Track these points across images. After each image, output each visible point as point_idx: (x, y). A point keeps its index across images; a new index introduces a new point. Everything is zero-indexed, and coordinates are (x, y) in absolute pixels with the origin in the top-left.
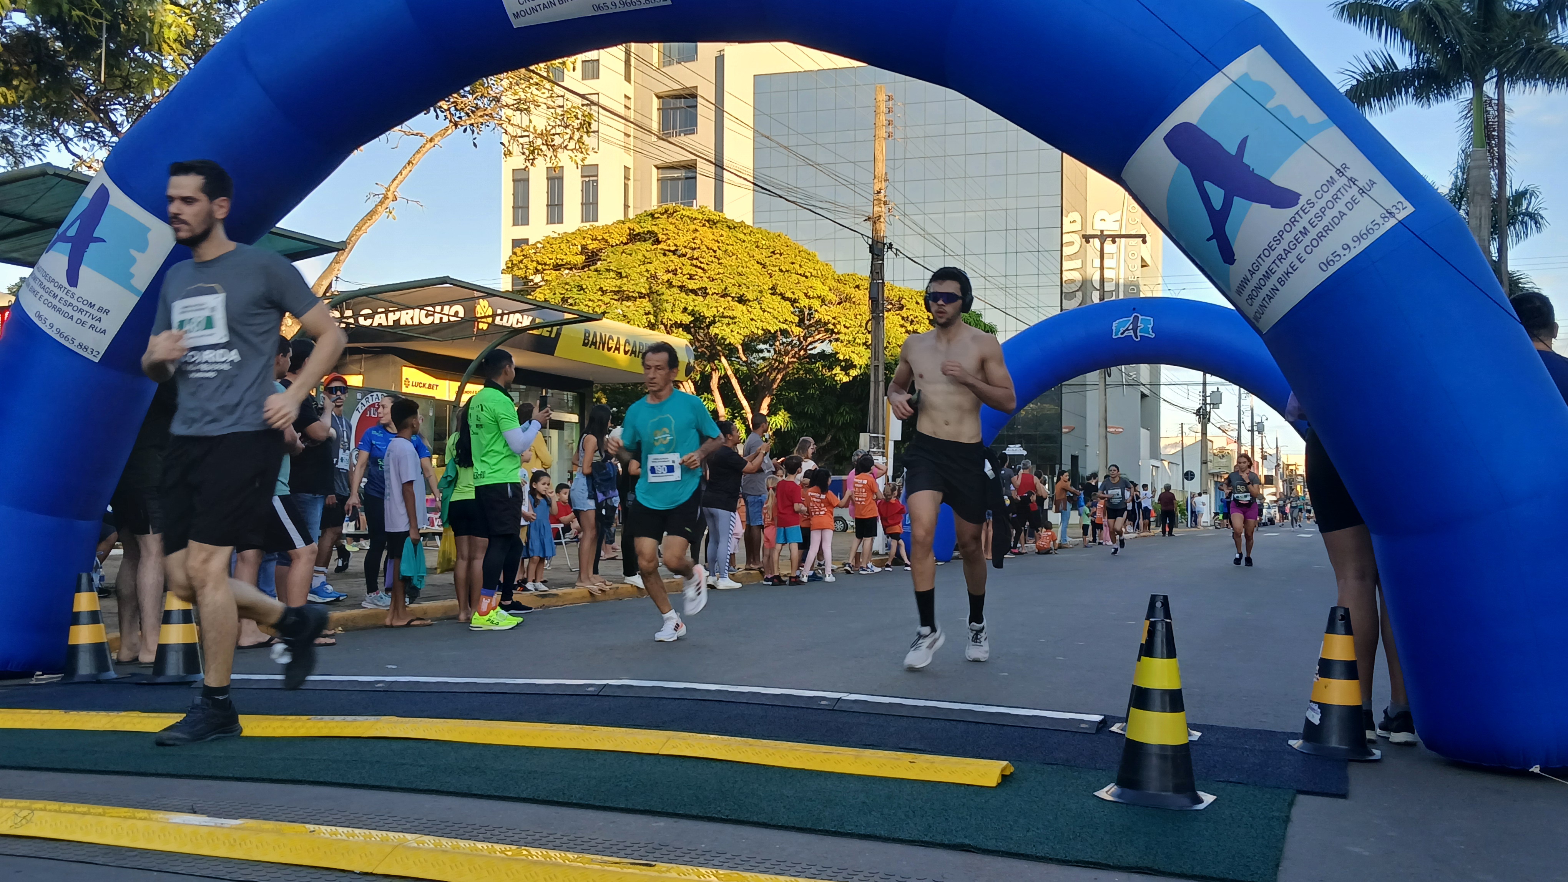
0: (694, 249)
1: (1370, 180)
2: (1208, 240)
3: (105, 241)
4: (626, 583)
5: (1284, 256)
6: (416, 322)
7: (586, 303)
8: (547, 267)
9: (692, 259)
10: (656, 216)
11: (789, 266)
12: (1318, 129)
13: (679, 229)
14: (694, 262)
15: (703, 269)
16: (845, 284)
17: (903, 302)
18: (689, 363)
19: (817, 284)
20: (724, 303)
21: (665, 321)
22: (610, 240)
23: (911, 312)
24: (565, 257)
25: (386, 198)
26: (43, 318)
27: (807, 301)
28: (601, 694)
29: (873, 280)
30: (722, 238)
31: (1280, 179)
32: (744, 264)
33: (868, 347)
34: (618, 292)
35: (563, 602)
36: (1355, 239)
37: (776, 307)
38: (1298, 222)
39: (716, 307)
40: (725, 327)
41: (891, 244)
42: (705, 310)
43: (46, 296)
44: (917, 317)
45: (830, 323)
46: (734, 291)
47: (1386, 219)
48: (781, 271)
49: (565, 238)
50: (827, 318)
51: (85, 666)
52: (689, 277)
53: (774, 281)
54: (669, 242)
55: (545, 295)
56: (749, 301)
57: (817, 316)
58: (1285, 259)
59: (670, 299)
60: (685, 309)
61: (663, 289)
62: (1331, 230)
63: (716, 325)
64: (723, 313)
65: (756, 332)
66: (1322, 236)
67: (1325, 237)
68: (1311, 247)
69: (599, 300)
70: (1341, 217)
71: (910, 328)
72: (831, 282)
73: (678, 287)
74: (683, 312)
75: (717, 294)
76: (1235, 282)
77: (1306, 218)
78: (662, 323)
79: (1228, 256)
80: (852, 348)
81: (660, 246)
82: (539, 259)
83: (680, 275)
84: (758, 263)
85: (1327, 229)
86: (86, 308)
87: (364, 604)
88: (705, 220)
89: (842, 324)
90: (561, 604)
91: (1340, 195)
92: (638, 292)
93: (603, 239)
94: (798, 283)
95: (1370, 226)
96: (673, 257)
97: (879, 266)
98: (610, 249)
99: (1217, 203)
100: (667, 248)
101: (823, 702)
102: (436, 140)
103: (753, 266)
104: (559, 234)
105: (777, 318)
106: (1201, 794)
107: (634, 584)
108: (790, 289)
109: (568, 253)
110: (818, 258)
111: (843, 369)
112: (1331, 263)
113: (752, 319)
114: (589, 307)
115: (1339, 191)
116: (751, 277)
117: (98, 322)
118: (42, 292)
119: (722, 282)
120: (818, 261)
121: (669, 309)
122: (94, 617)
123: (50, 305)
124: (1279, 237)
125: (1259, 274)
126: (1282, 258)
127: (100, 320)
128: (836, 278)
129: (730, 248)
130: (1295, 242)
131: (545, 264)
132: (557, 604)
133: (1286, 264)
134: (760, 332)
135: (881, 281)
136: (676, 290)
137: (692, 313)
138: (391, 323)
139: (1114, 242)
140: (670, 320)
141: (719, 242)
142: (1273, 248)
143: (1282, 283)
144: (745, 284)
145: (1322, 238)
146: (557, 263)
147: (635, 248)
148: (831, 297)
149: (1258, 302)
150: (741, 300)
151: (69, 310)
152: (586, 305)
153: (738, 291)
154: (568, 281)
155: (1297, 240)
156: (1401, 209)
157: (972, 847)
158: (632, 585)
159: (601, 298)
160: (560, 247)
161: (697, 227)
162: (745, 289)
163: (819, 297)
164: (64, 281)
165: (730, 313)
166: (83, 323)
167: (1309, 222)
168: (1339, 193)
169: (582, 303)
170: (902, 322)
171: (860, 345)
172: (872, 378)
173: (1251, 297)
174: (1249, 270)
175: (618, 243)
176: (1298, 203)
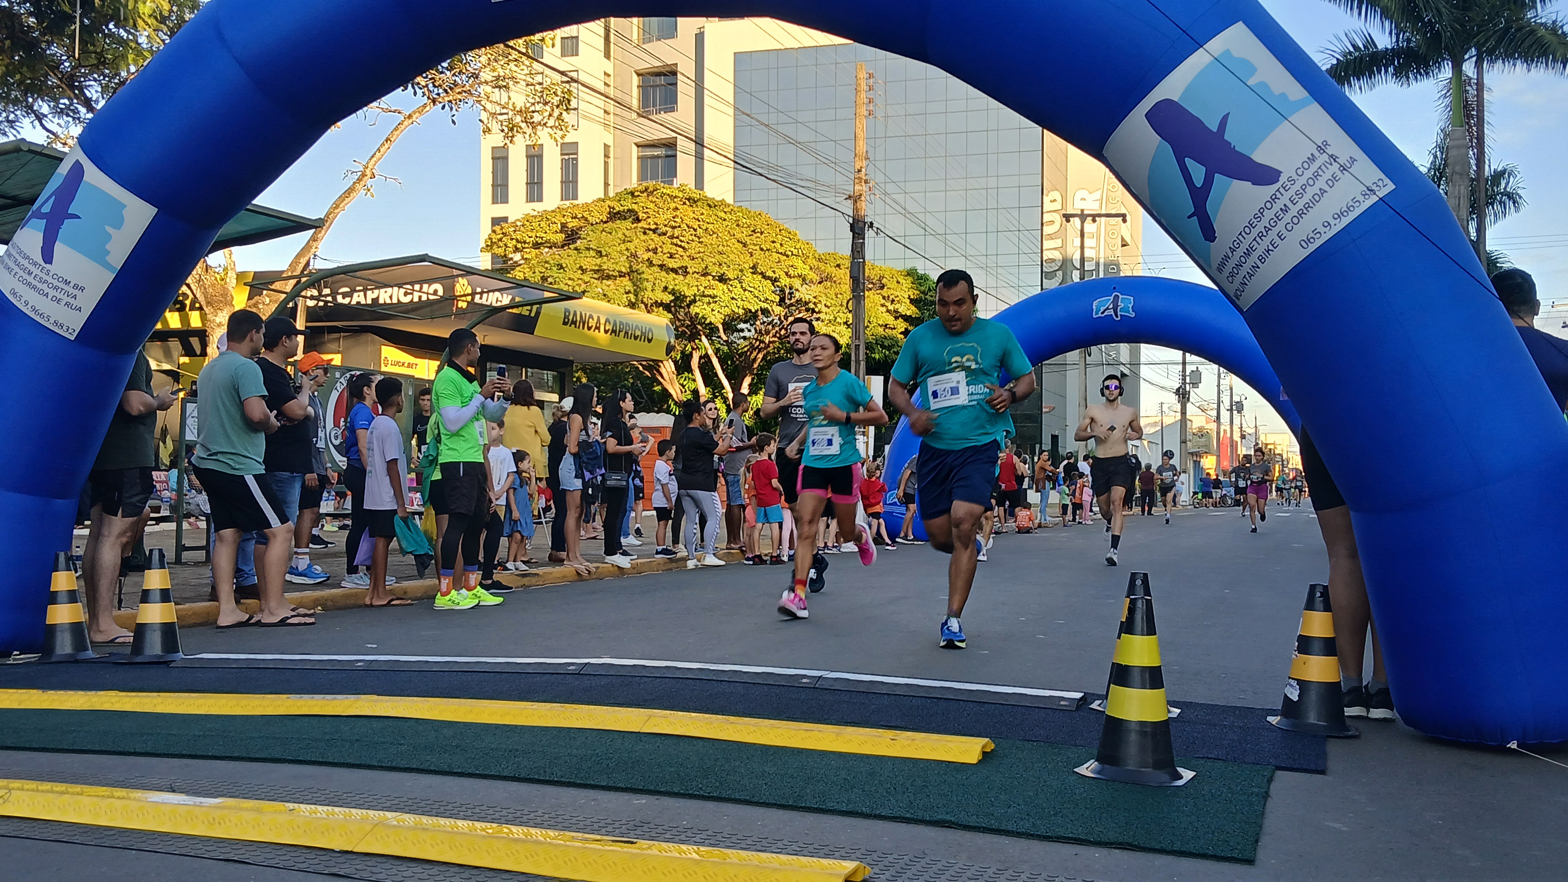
0: (674, 228)
1: (1351, 158)
2: (1189, 217)
3: (80, 218)
4: (607, 563)
5: (1265, 234)
6: (395, 301)
7: (566, 281)
8: (527, 245)
9: (672, 237)
10: (636, 194)
11: (770, 245)
12: (1299, 105)
13: (659, 208)
15: (683, 248)
16: (826, 263)
17: (884, 281)
18: (669, 343)
19: (798, 263)
20: (704, 281)
21: (645, 300)
22: (590, 218)
23: (892, 292)
24: (544, 235)
25: (364, 175)
26: (18, 295)
27: (788, 280)
28: (582, 672)
29: (854, 258)
30: (702, 217)
31: (1260, 156)
32: (725, 243)
33: (848, 326)
34: (598, 271)
35: (544, 582)
36: (1336, 216)
37: (756, 286)
38: (1279, 199)
39: (697, 286)
40: (705, 306)
41: (872, 223)
42: (685, 289)
43: (21, 273)
44: (898, 296)
45: (810, 302)
46: (715, 270)
47: (1367, 197)
48: (762, 249)
49: (545, 216)
50: (807, 297)
51: (64, 646)
52: (669, 255)
53: (755, 260)
54: (649, 220)
55: (525, 273)
56: (730, 280)
57: (797, 295)
58: (1265, 236)
59: (650, 277)
60: (666, 288)
61: (643, 268)
62: (1312, 207)
63: (697, 304)
64: (703, 292)
65: (736, 311)
66: (1303, 213)
67: (1306, 214)
68: (1292, 224)
69: (579, 279)
70: (1322, 194)
71: (891, 307)
72: (812, 262)
73: (658, 266)
74: (663, 291)
75: (698, 273)
76: (1216, 260)
77: (1287, 195)
78: (642, 302)
79: (1209, 234)
81: (640, 225)
82: (518, 237)
83: (661, 254)
84: (738, 241)
85: (1307, 207)
86: (61, 285)
87: (343, 584)
88: (686, 199)
89: (823, 303)
90: (541, 583)
91: (1320, 172)
92: (619, 272)
93: (583, 217)
94: (779, 262)
95: (1351, 203)
96: (653, 236)
97: (859, 245)
98: (590, 228)
99: (1198, 182)
100: (647, 227)
101: (804, 681)
102: (414, 117)
103: (734, 244)
104: (538, 212)
105: (758, 297)
106: (1180, 770)
107: (615, 564)
108: (771, 268)
109: (548, 232)
110: (799, 237)
112: (1312, 240)
113: (733, 298)
114: (569, 286)
115: (1320, 168)
116: (732, 256)
117: (73, 299)
118: (16, 269)
119: (703, 260)
120: (798, 240)
121: (649, 288)
122: (72, 596)
123: (25, 282)
124: (1259, 215)
125: (1240, 252)
126: (1262, 235)
127: (75, 297)
128: (817, 257)
129: (711, 226)
130: (1275, 219)
131: (525, 242)
132: (538, 583)
133: (1267, 241)
134: (741, 312)
135: (862, 260)
136: (656, 269)
137: (673, 292)
138: (369, 302)
139: (1094, 221)
140: (651, 299)
141: (699, 221)
142: (1253, 225)
143: (1263, 260)
144: (725, 263)
145: (1303, 215)
146: (537, 242)
147: (615, 226)
148: (812, 276)
149: (1239, 279)
150: (722, 279)
151: (44, 287)
152: (566, 284)
153: (719, 270)
154: (547, 259)
155: (1277, 217)
156: (1382, 186)
157: (954, 823)
158: (613, 565)
159: (581, 277)
160: (539, 225)
161: (678, 206)
162: (725, 268)
163: (800, 276)
164: (38, 257)
165: (711, 292)
166: (59, 301)
167: (1290, 199)
168: (1319, 170)
169: (562, 281)
170: (883, 301)
171: (840, 324)
172: (853, 358)
173: (1232, 275)
174: (1230, 248)
175: (598, 221)
176: (1278, 181)
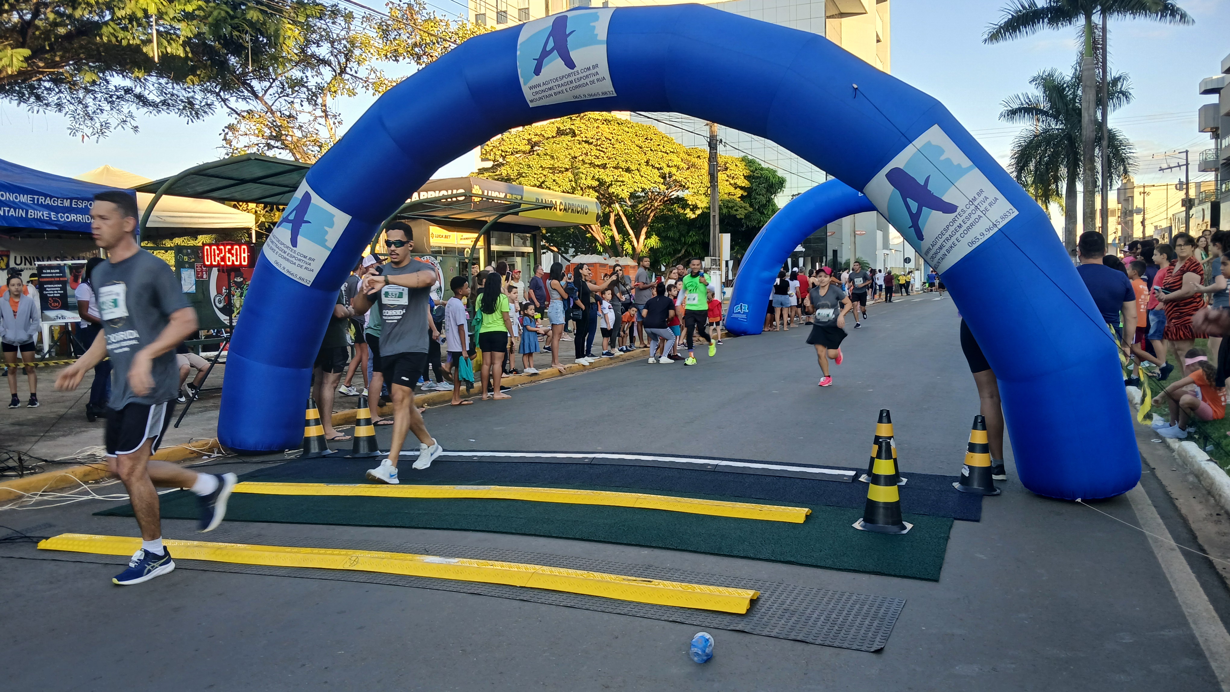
0: (598, 139)
7: (534, 175)
8: (508, 154)
9: (596, 145)
11: (657, 147)
13: (588, 127)
14: (598, 147)
15: (604, 152)
16: (691, 155)
17: (728, 165)
18: (598, 213)
19: (674, 157)
20: (617, 172)
21: (581, 185)
22: (545, 135)
23: (733, 172)
24: (518, 147)
27: (668, 168)
30: (615, 131)
32: (629, 147)
33: (707, 196)
34: (552, 168)
37: (649, 174)
39: (613, 175)
40: (618, 187)
42: (606, 177)
44: (736, 174)
45: (682, 181)
46: (623, 165)
48: (651, 150)
49: (518, 135)
50: (681, 179)
52: (595, 157)
53: (648, 157)
54: (582, 135)
55: (508, 171)
56: (633, 171)
57: (674, 177)
59: (584, 171)
60: (594, 177)
61: (579, 165)
63: (613, 187)
64: (617, 179)
71: (732, 182)
72: (682, 156)
73: (589, 163)
74: (592, 179)
75: (613, 167)
80: (697, 197)
81: (576, 138)
82: (503, 149)
83: (590, 156)
84: (637, 146)
92: (565, 168)
93: (541, 134)
94: (662, 157)
96: (585, 145)
97: (714, 153)
98: (546, 141)
100: (581, 139)
103: (634, 148)
105: (650, 181)
108: (658, 161)
109: (521, 145)
111: (692, 210)
113: (635, 182)
116: (633, 156)
119: (616, 159)
120: (674, 143)
121: (584, 176)
129: (620, 137)
131: (507, 152)
136: (588, 166)
137: (598, 180)
140: (585, 185)
141: (613, 134)
144: (630, 160)
147: (561, 139)
148: (683, 165)
150: (628, 170)
153: (626, 164)
154: (522, 162)
159: (542, 172)
160: (515, 141)
162: (630, 163)
163: (676, 166)
165: (621, 179)
170: (727, 178)
171: (702, 195)
175: (551, 136)
